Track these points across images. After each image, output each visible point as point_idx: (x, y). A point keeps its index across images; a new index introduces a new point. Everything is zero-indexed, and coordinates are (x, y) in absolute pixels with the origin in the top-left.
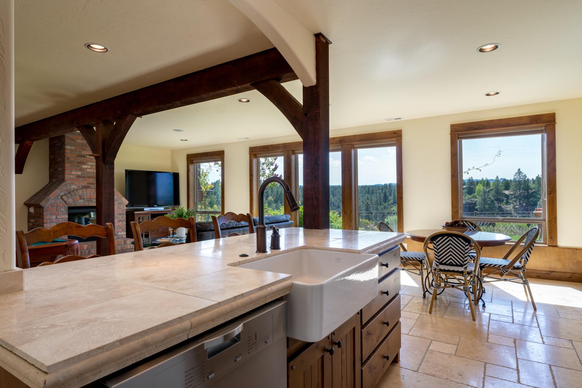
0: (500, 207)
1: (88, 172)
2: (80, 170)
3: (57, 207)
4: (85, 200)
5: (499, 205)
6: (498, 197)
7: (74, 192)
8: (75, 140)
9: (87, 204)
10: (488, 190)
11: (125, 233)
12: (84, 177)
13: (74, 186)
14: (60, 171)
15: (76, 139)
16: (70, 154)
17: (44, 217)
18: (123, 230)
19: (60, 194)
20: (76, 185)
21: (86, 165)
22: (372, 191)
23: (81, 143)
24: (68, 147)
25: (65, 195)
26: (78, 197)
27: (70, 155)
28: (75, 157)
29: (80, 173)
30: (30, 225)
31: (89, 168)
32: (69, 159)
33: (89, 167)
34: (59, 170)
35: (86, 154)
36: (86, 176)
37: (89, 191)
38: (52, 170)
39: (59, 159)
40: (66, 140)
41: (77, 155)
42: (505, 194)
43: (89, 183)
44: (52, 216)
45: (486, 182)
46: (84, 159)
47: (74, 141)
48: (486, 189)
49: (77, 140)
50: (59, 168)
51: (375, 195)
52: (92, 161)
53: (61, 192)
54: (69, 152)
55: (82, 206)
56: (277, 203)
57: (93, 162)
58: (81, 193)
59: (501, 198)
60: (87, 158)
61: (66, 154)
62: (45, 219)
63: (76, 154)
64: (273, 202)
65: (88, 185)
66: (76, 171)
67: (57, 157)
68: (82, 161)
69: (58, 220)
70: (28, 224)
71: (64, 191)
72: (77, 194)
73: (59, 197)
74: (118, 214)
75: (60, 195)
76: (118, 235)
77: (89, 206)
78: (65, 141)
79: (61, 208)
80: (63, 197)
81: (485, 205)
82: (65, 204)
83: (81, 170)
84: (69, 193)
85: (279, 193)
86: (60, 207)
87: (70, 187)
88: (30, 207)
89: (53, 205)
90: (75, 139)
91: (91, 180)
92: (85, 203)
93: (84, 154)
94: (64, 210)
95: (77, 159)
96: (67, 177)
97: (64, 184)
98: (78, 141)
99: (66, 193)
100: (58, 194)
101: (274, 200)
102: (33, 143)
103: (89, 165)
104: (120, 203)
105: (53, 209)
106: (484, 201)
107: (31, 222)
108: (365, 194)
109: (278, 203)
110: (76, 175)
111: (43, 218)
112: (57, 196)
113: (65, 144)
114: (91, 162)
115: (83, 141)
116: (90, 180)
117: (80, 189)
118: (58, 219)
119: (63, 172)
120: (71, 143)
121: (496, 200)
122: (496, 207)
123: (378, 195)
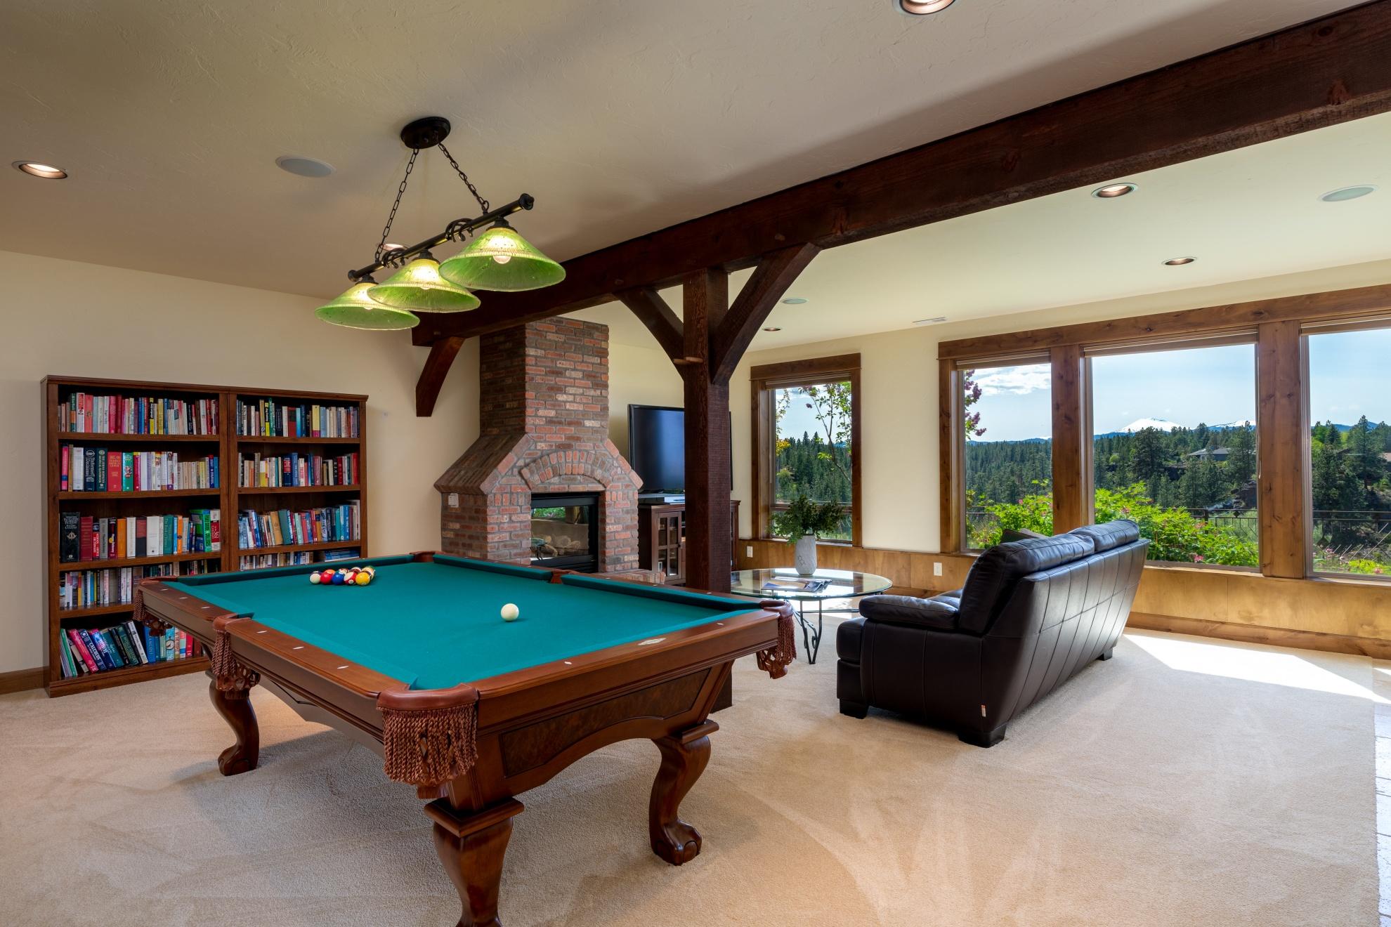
0: (1372, 493)
1: (568, 410)
2: (554, 406)
3: (512, 493)
4: (563, 479)
5: (1369, 487)
6: (1365, 468)
7: (543, 459)
8: (544, 333)
9: (566, 486)
10: (1335, 451)
11: (637, 558)
12: (560, 423)
13: (543, 445)
14: (512, 409)
15: (546, 332)
16: (534, 368)
17: (488, 519)
18: (632, 549)
19: (515, 463)
20: (545, 441)
21: (565, 393)
22: (1022, 455)
23: (556, 341)
24: (530, 351)
25: (527, 465)
26: (551, 470)
27: (535, 370)
28: (543, 375)
29: (552, 413)
30: (448, 536)
31: (569, 402)
32: (533, 379)
33: (571, 398)
34: (508, 406)
35: (564, 366)
36: (563, 420)
37: (571, 455)
38: (489, 407)
39: (509, 381)
40: (527, 335)
41: (548, 369)
42: (1385, 461)
43: (569, 438)
44: (503, 515)
45: (1328, 433)
46: (560, 379)
47: (541, 335)
48: (1332, 449)
49: (548, 334)
50: (508, 401)
51: (1028, 464)
52: (576, 385)
53: (519, 459)
54: (534, 362)
55: (557, 491)
56: (801, 483)
57: (577, 387)
58: (554, 462)
59: (1374, 472)
60: (567, 378)
61: (527, 368)
62: (491, 524)
63: (545, 367)
64: (789, 480)
65: (567, 442)
66: (545, 408)
67: (504, 375)
68: (556, 383)
69: (512, 525)
70: (443, 533)
71: (524, 456)
72: (549, 464)
73: (516, 471)
74: (623, 511)
75: (517, 465)
76: (625, 562)
77: (570, 491)
78: (525, 337)
79: (519, 496)
80: (522, 471)
81: (1328, 489)
82: (526, 486)
83: (556, 405)
84: (534, 461)
85: (804, 460)
86: (517, 493)
87: (536, 447)
88: (449, 493)
89: (504, 489)
90: (543, 331)
91: (573, 428)
92: (562, 486)
93: (561, 368)
94: (524, 501)
95: (548, 380)
96: (530, 422)
97: (524, 438)
98: (551, 336)
99: (527, 461)
100: (512, 464)
101: (792, 475)
102: (462, 343)
103: (571, 394)
104: (627, 486)
105: (504, 500)
106: (1326, 480)
107: (452, 530)
108: (1005, 461)
109: (803, 482)
110: (546, 417)
111: (485, 520)
112: (512, 468)
113: (525, 344)
114: (574, 387)
115: (559, 336)
116: (571, 430)
117: (554, 452)
118: (513, 522)
119: (521, 412)
120: (536, 341)
121: (1360, 477)
122: (1361, 494)
123: (1038, 464)
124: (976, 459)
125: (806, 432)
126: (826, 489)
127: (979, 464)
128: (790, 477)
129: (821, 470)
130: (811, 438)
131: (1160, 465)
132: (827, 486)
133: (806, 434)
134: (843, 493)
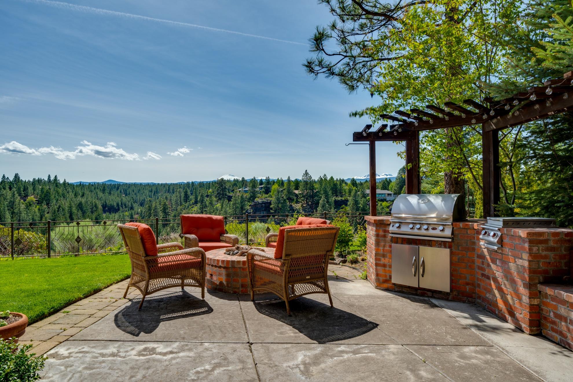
5: (290, 203)
6: (289, 196)
10: (282, 189)
42: (295, 193)
45: (281, 182)
48: (280, 188)
59: (292, 197)
81: (278, 204)
106: (278, 200)
121: (288, 200)
122: (288, 206)
123: (178, 194)
124: (152, 191)
125: (49, 175)
126: (59, 208)
127: (153, 194)
128: (35, 202)
129: (57, 197)
130: (52, 178)
131: (226, 195)
132: (60, 207)
133: (49, 176)
134: (71, 210)
